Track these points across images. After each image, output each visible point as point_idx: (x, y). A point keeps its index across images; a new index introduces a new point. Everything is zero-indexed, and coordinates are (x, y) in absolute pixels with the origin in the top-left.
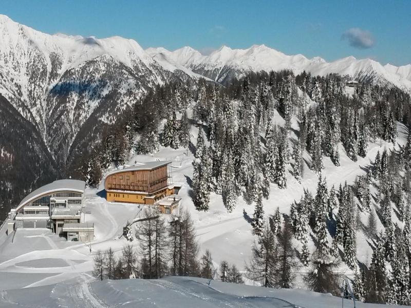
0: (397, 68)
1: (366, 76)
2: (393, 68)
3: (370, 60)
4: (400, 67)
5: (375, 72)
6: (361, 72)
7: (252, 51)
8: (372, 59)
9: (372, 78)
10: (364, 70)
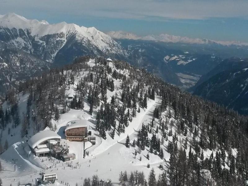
0: (87, 28)
1: (72, 33)
2: (85, 29)
3: (74, 24)
4: (89, 28)
5: (77, 31)
6: (70, 31)
7: (7, 16)
8: (75, 24)
9: (76, 34)
10: (71, 30)
